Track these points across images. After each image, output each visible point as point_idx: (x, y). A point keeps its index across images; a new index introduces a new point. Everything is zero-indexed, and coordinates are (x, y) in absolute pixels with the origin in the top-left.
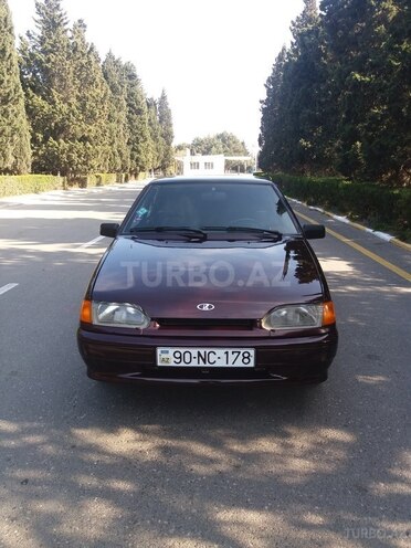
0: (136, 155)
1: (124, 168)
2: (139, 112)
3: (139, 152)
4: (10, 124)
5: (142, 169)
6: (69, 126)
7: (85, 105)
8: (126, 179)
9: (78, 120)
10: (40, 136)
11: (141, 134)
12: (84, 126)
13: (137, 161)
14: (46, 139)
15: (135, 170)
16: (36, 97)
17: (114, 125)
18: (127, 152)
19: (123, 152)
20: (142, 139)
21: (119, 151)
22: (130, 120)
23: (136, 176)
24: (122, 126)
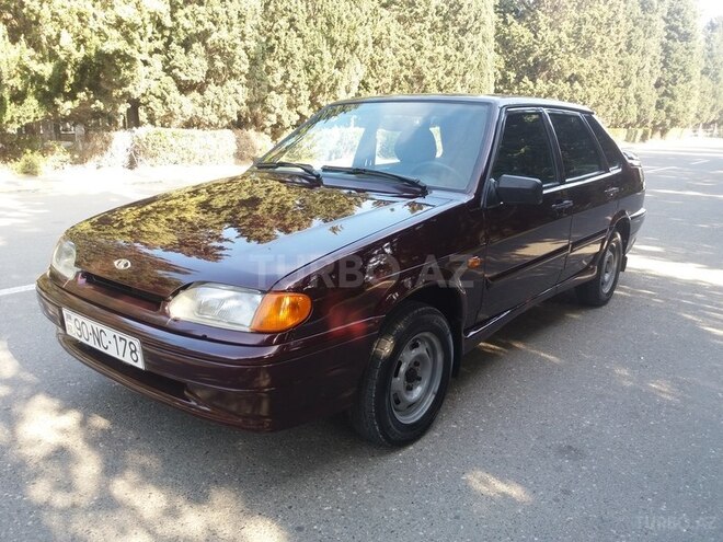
0: (668, 102)
1: (641, 121)
2: (686, 37)
3: (673, 97)
4: (463, 60)
5: (674, 122)
6: (552, 61)
7: (580, 29)
8: (644, 138)
9: (568, 52)
10: (512, 75)
11: (683, 71)
12: (573, 59)
13: (668, 110)
14: (519, 79)
15: (663, 124)
16: (516, 23)
17: (635, 58)
18: (650, 96)
19: (644, 96)
20: (682, 78)
21: (636, 96)
22: (666, 49)
23: (663, 132)
24: (649, 59)
